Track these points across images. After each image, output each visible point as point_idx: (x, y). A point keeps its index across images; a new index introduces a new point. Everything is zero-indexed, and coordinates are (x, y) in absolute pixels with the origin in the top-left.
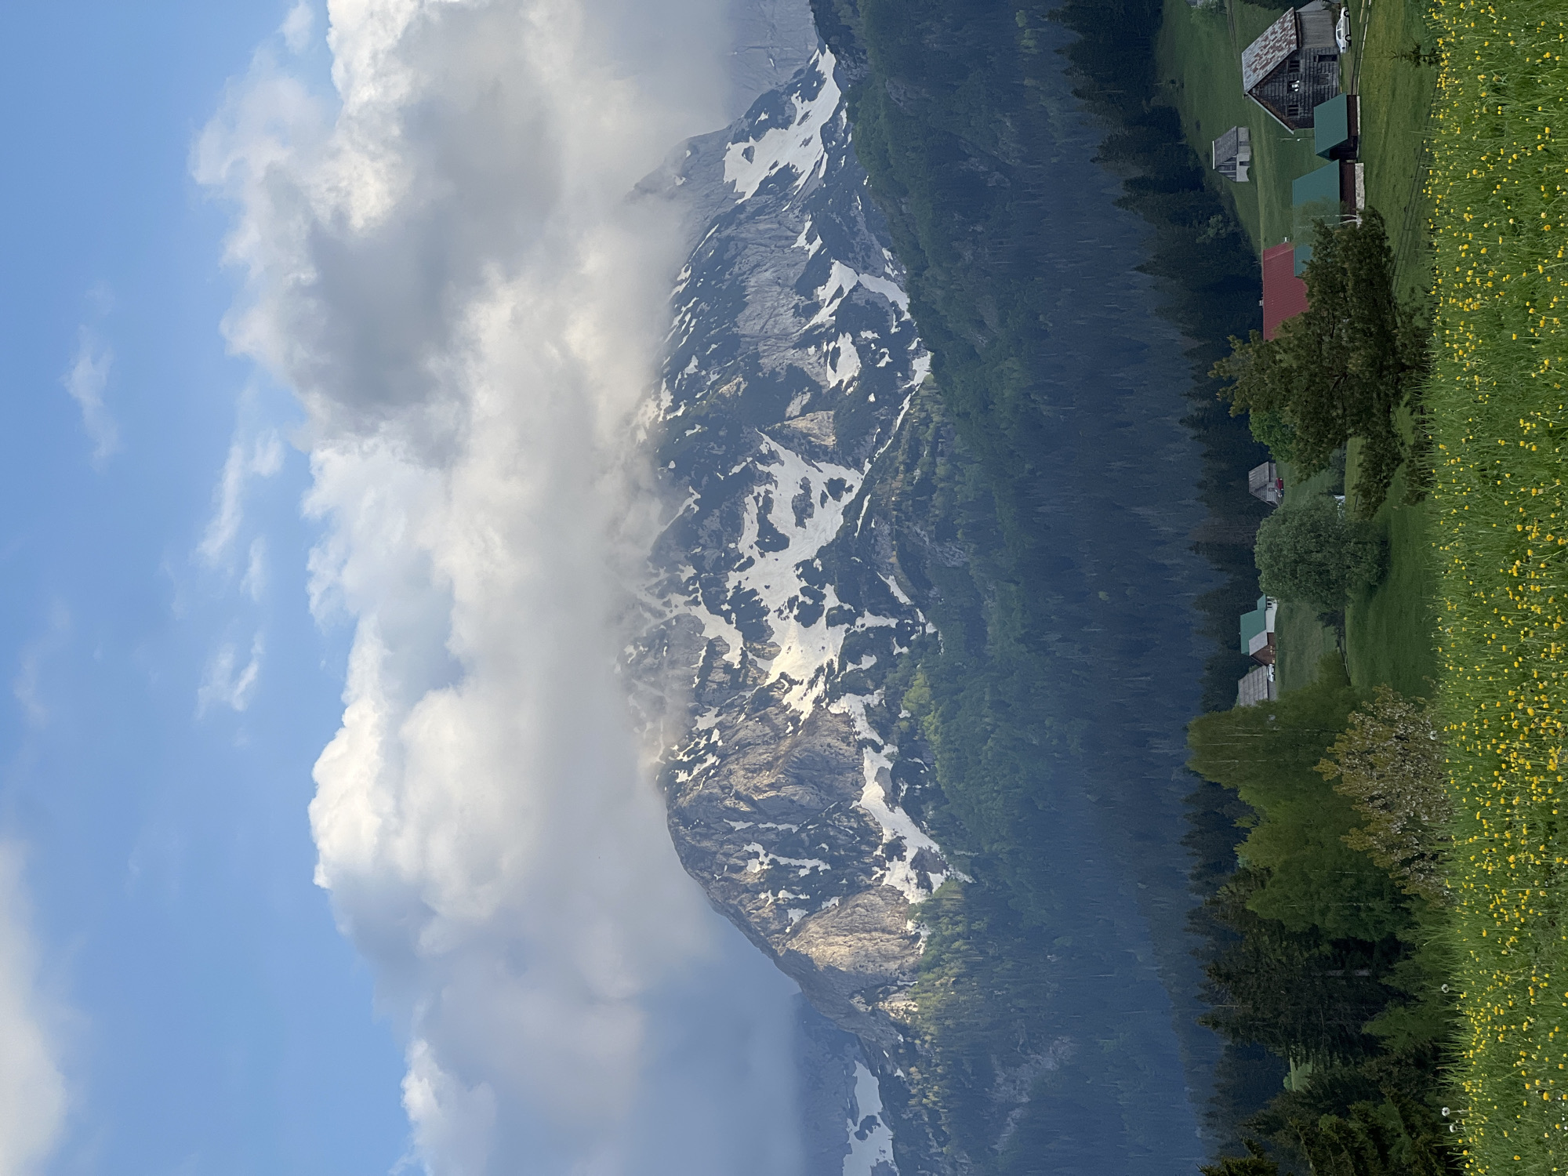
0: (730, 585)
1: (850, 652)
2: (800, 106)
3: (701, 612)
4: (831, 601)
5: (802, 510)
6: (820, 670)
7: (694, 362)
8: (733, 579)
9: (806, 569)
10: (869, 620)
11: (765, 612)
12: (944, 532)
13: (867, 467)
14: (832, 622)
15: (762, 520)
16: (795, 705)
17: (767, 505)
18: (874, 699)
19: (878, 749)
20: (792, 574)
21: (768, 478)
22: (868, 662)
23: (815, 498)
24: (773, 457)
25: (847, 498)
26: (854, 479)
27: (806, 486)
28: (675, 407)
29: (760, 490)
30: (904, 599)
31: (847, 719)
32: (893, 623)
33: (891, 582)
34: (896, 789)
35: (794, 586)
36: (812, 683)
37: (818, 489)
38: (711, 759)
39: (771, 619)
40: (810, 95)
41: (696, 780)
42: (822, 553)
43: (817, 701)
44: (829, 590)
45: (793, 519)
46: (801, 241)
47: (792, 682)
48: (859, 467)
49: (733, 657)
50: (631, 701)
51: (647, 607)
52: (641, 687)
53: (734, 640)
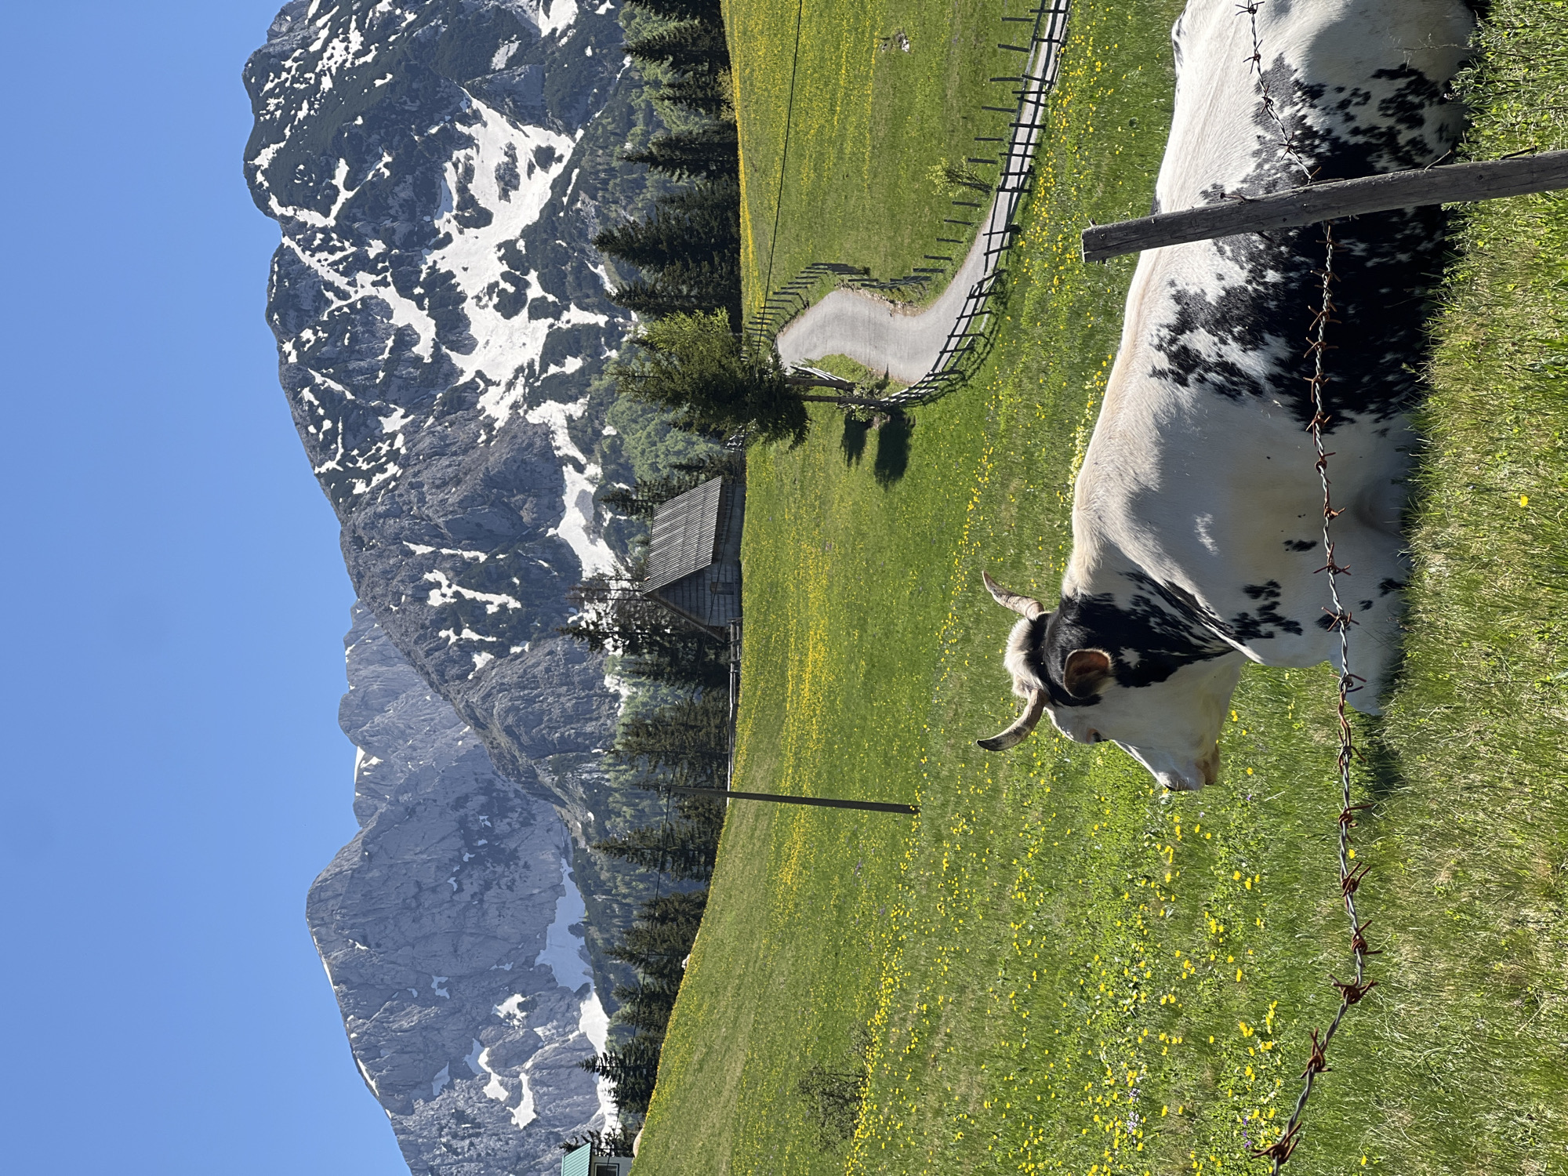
3: (389, 294)
4: (535, 291)
5: (508, 180)
6: (519, 370)
9: (508, 250)
10: (575, 316)
11: (462, 298)
13: (580, 133)
14: (534, 315)
15: (463, 189)
16: (491, 410)
17: (469, 172)
18: (577, 409)
19: (580, 468)
20: (494, 255)
21: (468, 142)
22: (573, 365)
25: (556, 169)
26: (564, 146)
27: (511, 152)
28: (364, 51)
29: (459, 154)
32: (601, 320)
34: (598, 517)
36: (510, 385)
37: (524, 157)
38: (392, 469)
39: (469, 307)
41: (374, 493)
43: (515, 406)
44: (532, 277)
45: (496, 189)
47: (489, 383)
48: (571, 133)
49: (423, 349)
50: (307, 394)
51: (330, 286)
52: (319, 379)
53: (426, 329)
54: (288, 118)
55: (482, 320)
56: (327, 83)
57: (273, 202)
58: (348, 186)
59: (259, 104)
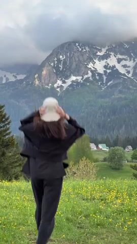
0: (112, 53)
1: (100, 74)
8: (112, 54)
23: (127, 69)
24: (134, 61)
30: (108, 84)
31: (87, 74)
33: (112, 82)
35: (111, 65)
42: (117, 70)
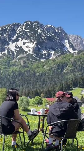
2: (71, 48)
3: (17, 35)
4: (17, 49)
5: (27, 47)
6: (10, 48)
7: (44, 35)
10: (15, 53)
12: (24, 62)
13: (32, 54)
14: (15, 49)
15: (26, 42)
17: (28, 43)
18: (6, 54)
19: (1, 54)
22: (11, 53)
24: (33, 44)
25: (28, 52)
26: (31, 53)
27: (30, 47)
28: (39, 33)
29: (30, 42)
31: (5, 51)
32: (15, 56)
33: (19, 56)
36: (8, 47)
39: (16, 43)
40: (73, 50)
42: (23, 49)
44: (19, 49)
45: (26, 45)
46: (57, 48)
47: (8, 45)
50: (7, 27)
51: (17, 29)
52: (9, 28)
53: (13, 39)
54: (33, 25)
55: (14, 44)
56: (36, 29)
57: (25, 24)
58: (27, 31)
59: (34, 22)
